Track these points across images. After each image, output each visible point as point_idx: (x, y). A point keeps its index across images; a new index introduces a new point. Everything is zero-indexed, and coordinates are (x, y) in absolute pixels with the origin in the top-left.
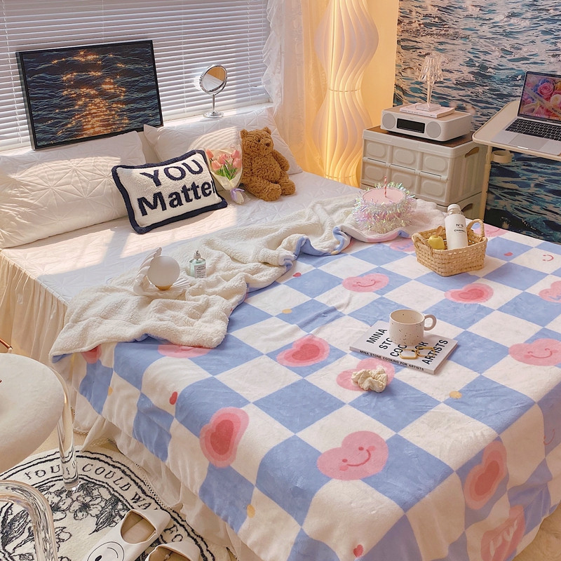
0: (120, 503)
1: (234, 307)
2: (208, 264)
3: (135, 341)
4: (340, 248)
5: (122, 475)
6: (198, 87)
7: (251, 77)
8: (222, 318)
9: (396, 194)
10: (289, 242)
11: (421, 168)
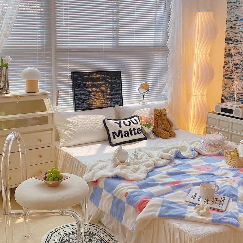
0: (103, 241)
1: (149, 171)
2: (139, 157)
3: (112, 178)
4: (193, 156)
5: (104, 232)
8: (144, 173)
9: (219, 137)
10: (172, 152)
11: (232, 130)
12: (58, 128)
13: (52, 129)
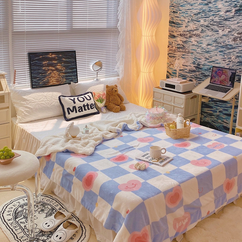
0: (54, 210)
1: (97, 144)
2: (90, 131)
3: (63, 152)
4: (138, 129)
5: (56, 202)
6: (92, 69)
7: (112, 66)
8: (93, 147)
9: (161, 110)
10: (120, 125)
11: (174, 103)
12: (15, 106)
13: (8, 108)
